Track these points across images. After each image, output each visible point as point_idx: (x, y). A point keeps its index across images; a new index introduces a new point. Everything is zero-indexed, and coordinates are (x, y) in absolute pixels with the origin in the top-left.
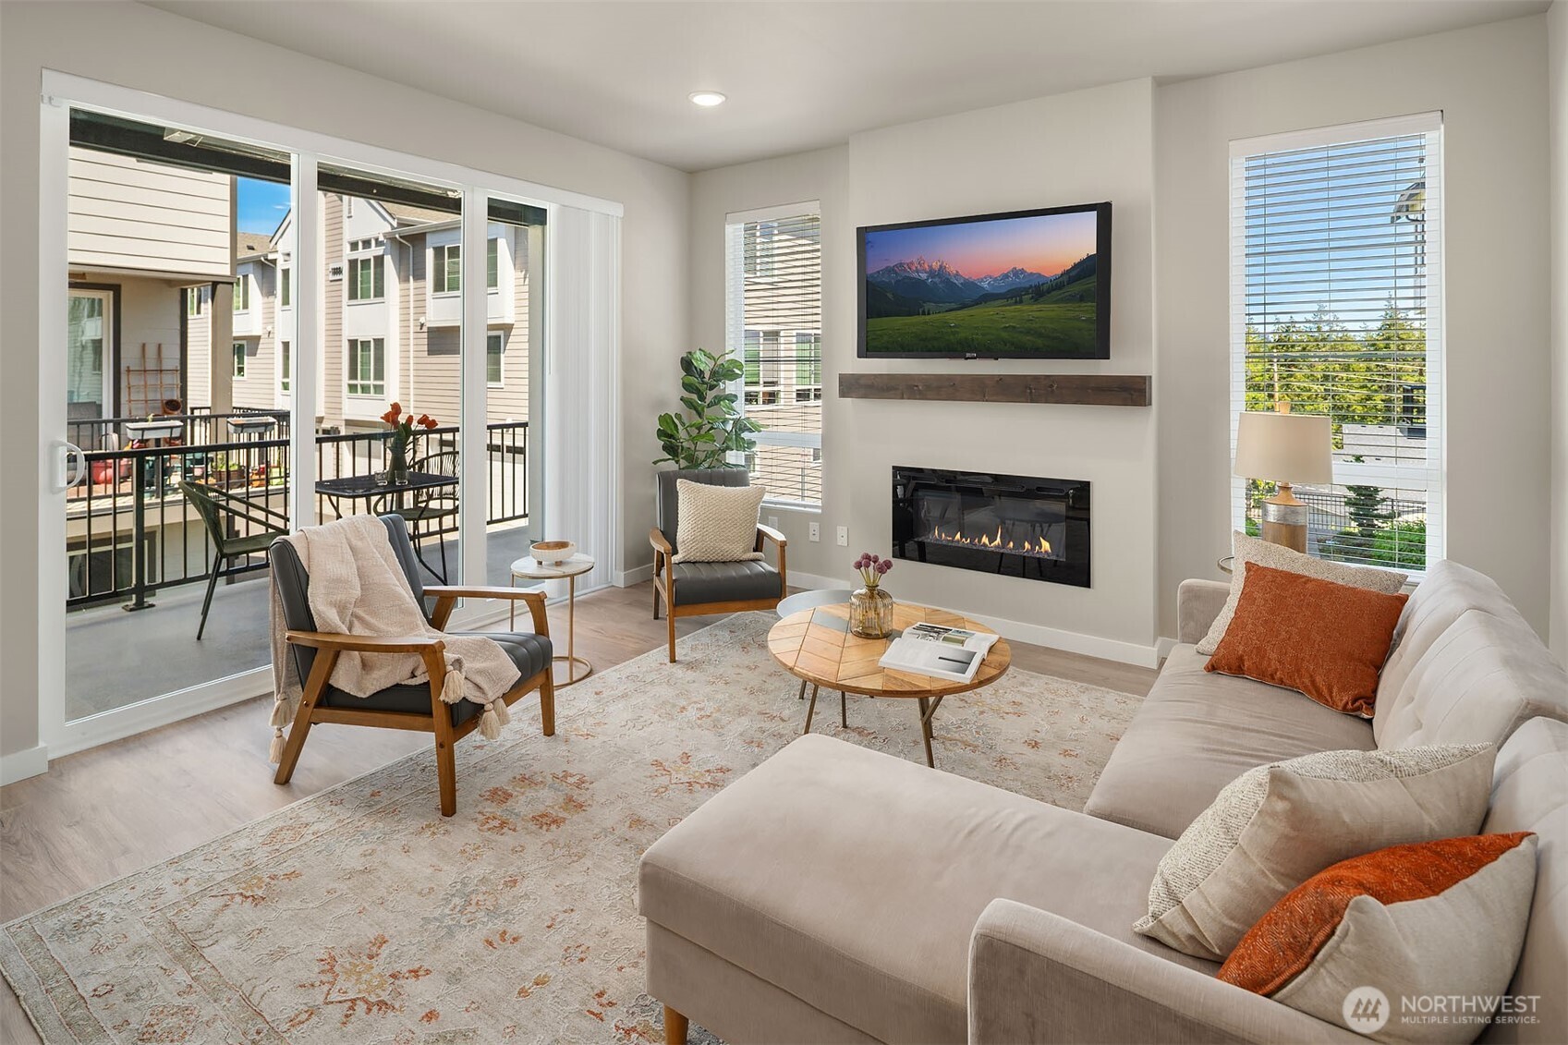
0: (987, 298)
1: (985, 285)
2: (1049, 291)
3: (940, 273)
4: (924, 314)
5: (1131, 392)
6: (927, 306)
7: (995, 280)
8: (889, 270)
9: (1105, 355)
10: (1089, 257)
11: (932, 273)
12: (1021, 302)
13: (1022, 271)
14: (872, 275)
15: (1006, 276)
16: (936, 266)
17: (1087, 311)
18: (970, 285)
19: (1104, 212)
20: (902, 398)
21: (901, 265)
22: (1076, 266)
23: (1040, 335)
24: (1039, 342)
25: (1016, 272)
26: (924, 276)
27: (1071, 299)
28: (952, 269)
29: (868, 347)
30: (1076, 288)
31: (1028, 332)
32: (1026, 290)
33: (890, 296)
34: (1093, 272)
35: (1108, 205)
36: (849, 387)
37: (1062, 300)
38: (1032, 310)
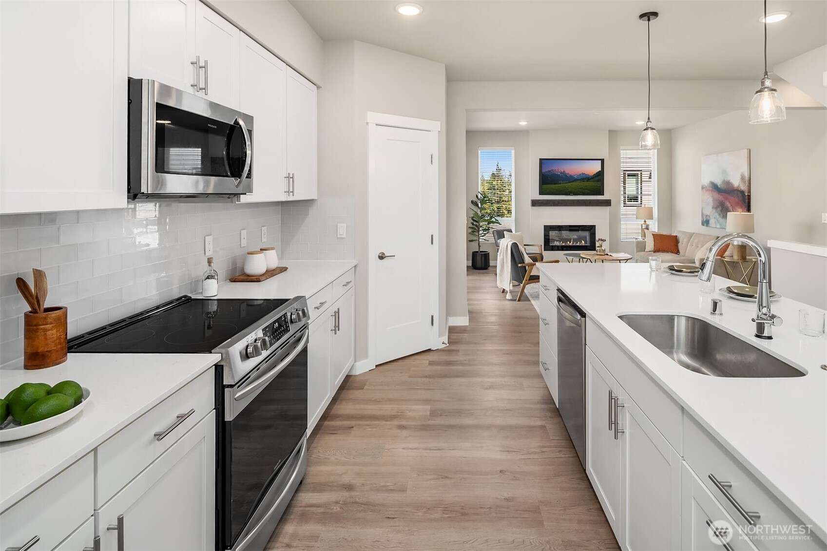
0: (576, 180)
1: (575, 177)
2: (591, 179)
3: (563, 173)
4: (559, 184)
5: (607, 203)
6: (560, 182)
7: (578, 175)
8: (549, 171)
9: (603, 194)
10: (600, 171)
11: (561, 173)
12: (584, 181)
13: (584, 174)
14: (544, 173)
15: (580, 175)
16: (562, 171)
17: (599, 184)
18: (571, 176)
19: (602, 161)
20: (551, 206)
21: (553, 170)
22: (596, 173)
23: (589, 190)
24: (589, 192)
25: (583, 174)
26: (559, 173)
27: (595, 181)
28: (567, 172)
29: (541, 193)
30: (597, 178)
31: (586, 189)
32: (585, 178)
33: (549, 179)
34: (600, 175)
35: (604, 159)
36: (535, 203)
37: (594, 181)
38: (586, 183)
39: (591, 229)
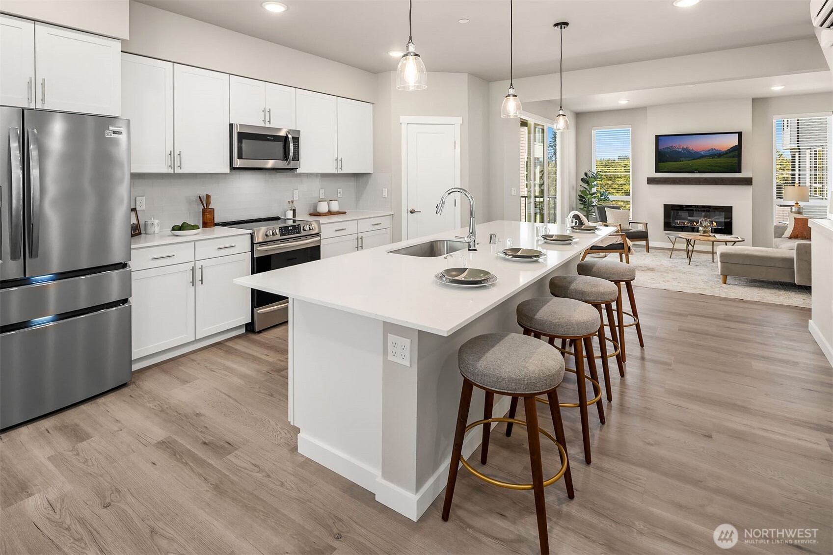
0: (703, 156)
1: (702, 153)
2: (723, 155)
3: (687, 149)
4: (680, 161)
5: (748, 182)
6: (681, 159)
7: (706, 151)
8: (669, 148)
9: (740, 172)
10: (736, 146)
11: (683, 149)
12: (714, 158)
13: (715, 149)
14: (661, 149)
15: (709, 150)
16: (685, 147)
17: (735, 160)
18: (696, 152)
19: (740, 134)
20: (671, 184)
21: (672, 146)
22: (731, 148)
23: (720, 167)
24: (720, 169)
25: (712, 149)
26: (680, 150)
27: (730, 157)
29: (658, 171)
30: (731, 154)
31: (716, 166)
32: (716, 155)
33: (668, 156)
34: (737, 151)
35: (741, 132)
36: (651, 181)
37: (728, 157)
38: (717, 160)
39: (728, 211)
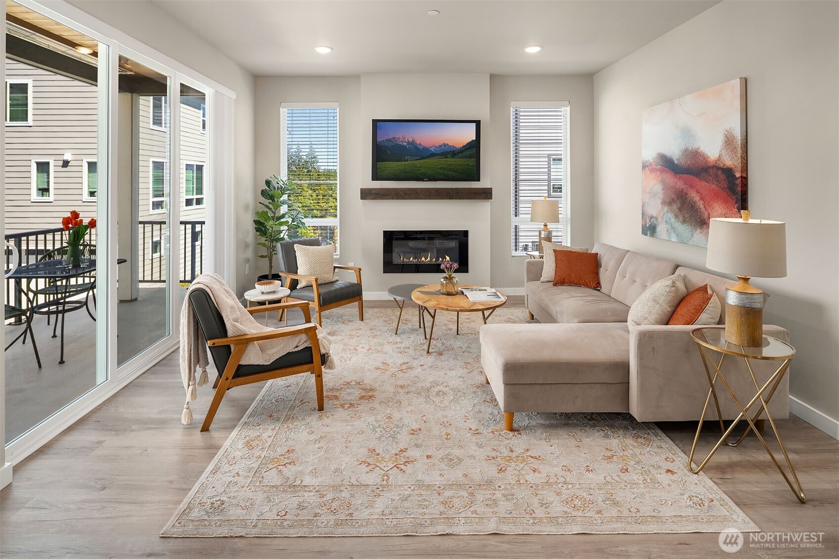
0: (433, 155)
1: (432, 149)
2: (458, 153)
3: (412, 143)
4: (405, 161)
5: (486, 194)
6: (406, 158)
7: (436, 147)
8: (389, 140)
9: (478, 179)
10: (473, 141)
11: (409, 143)
12: (447, 157)
13: (448, 145)
14: (380, 142)
15: (441, 146)
16: (410, 140)
17: (472, 162)
18: (425, 149)
19: (478, 123)
20: (393, 199)
21: (394, 138)
22: (468, 144)
23: (455, 171)
24: (454, 174)
25: (445, 145)
26: (405, 144)
27: (466, 157)
28: (418, 142)
29: (375, 177)
30: (467, 153)
31: (450, 170)
32: (449, 153)
33: (389, 152)
34: (474, 147)
35: (480, 121)
36: (366, 194)
37: (462, 157)
38: (451, 161)
39: (461, 238)
